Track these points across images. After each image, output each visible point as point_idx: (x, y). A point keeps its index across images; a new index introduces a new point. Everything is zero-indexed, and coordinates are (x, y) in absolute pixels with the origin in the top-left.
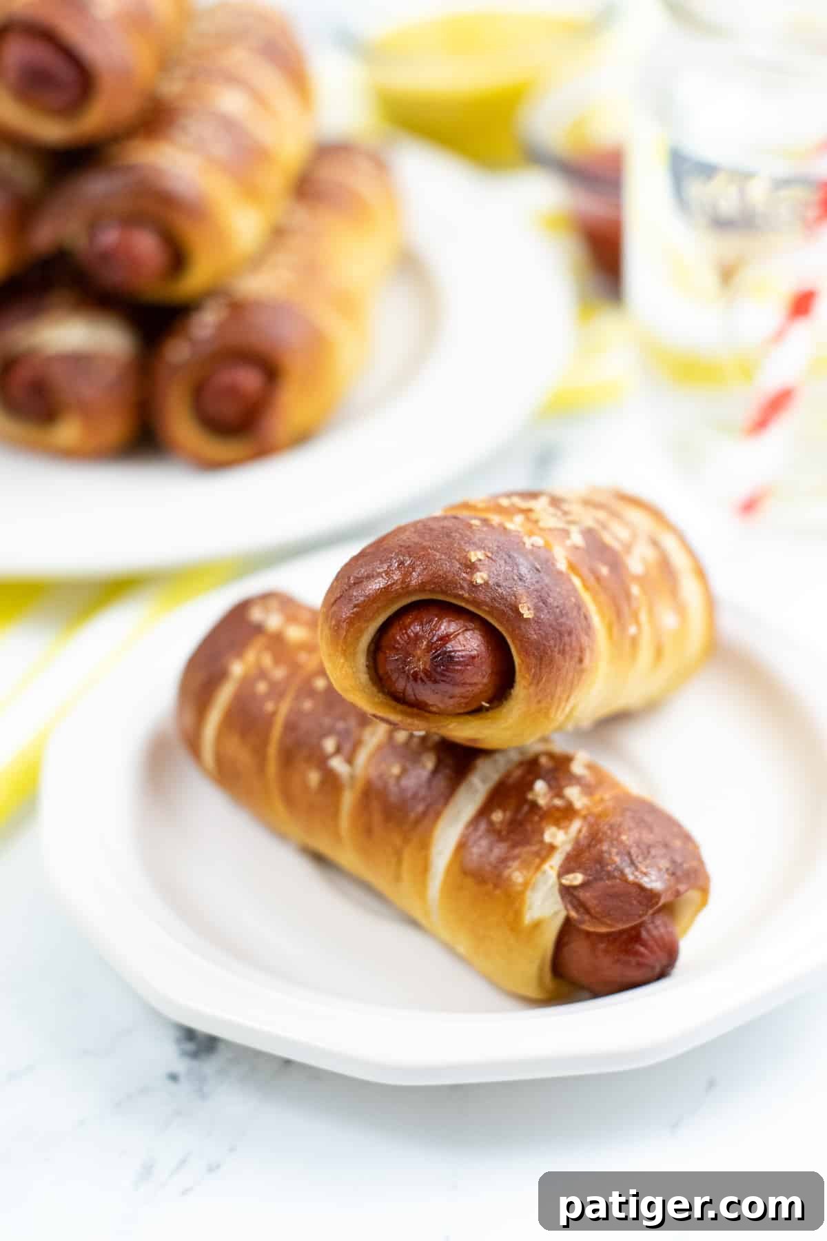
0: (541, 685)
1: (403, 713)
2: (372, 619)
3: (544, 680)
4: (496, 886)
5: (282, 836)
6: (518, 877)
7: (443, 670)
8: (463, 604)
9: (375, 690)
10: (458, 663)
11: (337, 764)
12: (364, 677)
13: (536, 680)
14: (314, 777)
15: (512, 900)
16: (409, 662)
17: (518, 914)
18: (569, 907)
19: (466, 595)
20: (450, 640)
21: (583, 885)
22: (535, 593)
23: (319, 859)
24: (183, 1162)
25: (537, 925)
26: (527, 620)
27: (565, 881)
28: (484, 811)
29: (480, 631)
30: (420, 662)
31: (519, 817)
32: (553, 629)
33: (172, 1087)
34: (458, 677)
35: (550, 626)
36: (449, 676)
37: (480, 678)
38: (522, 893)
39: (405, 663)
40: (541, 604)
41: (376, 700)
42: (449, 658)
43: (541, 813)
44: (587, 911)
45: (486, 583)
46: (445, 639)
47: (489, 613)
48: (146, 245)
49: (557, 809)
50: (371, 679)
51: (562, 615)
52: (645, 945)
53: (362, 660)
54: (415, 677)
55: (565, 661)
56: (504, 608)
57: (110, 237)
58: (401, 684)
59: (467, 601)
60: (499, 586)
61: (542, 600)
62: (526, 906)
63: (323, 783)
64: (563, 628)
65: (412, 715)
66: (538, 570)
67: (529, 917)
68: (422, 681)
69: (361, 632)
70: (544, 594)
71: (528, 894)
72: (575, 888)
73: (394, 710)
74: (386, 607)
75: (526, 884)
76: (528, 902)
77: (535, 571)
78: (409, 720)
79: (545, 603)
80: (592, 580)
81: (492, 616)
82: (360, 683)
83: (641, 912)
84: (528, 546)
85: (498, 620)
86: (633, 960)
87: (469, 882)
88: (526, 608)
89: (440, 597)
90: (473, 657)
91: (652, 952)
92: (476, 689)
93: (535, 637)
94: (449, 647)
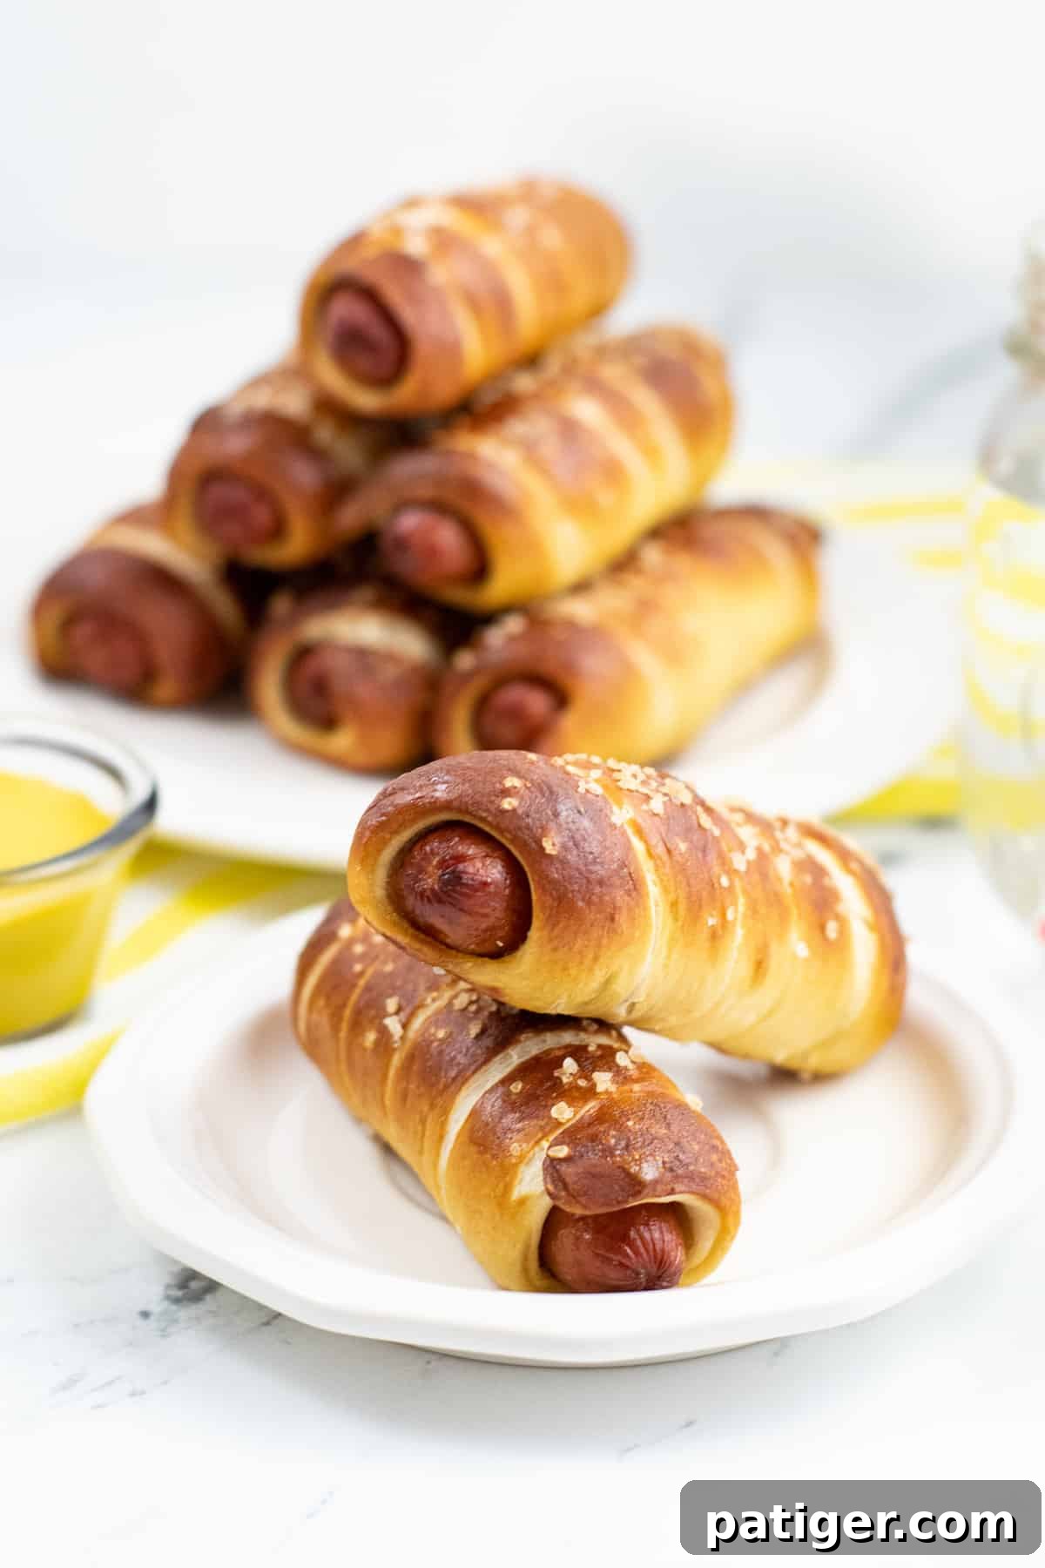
0: (556, 931)
1: (415, 937)
2: (396, 832)
3: (561, 925)
4: (494, 1157)
5: (359, 1120)
6: (515, 1148)
7: (450, 890)
8: (487, 829)
9: (390, 908)
10: (466, 885)
11: (393, 1024)
12: (380, 892)
13: (552, 921)
14: (371, 1037)
15: (507, 1172)
16: (420, 880)
17: (508, 1188)
18: (548, 1180)
19: (490, 819)
20: (464, 861)
21: (568, 1159)
22: (567, 832)
23: (387, 1150)
24: (110, 1383)
25: (522, 1202)
26: (550, 856)
27: (551, 1153)
28: (507, 1081)
29: (502, 860)
30: (430, 881)
31: (538, 1092)
32: (580, 873)
33: (140, 1322)
34: (467, 903)
35: (578, 869)
36: (455, 898)
37: (496, 912)
38: (516, 1165)
39: (417, 880)
40: (571, 844)
41: (388, 917)
42: (457, 878)
43: (562, 1090)
44: (565, 1187)
45: (514, 810)
46: (460, 858)
47: (512, 841)
48: (448, 537)
49: (578, 1088)
50: (389, 896)
51: (594, 862)
52: (631, 1244)
53: (381, 874)
54: (422, 895)
55: (590, 912)
56: (527, 837)
57: (410, 522)
58: (411, 902)
59: (490, 824)
60: (528, 816)
61: (574, 842)
62: (516, 1182)
63: (377, 1043)
64: (593, 876)
65: (422, 942)
66: (579, 812)
67: (518, 1192)
68: (429, 900)
69: (385, 843)
70: (578, 837)
71: (522, 1168)
72: (561, 1160)
73: (406, 933)
74: (414, 821)
75: (521, 1158)
76: (520, 1176)
77: (576, 811)
78: (417, 946)
79: (576, 845)
80: (660, 850)
81: (515, 846)
82: (374, 897)
83: (620, 1198)
84: (581, 790)
85: (521, 852)
86: (617, 1258)
87: (473, 1149)
88: (550, 843)
89: (467, 819)
90: (485, 884)
91: (637, 1253)
92: (490, 922)
93: (556, 876)
94: (461, 867)
